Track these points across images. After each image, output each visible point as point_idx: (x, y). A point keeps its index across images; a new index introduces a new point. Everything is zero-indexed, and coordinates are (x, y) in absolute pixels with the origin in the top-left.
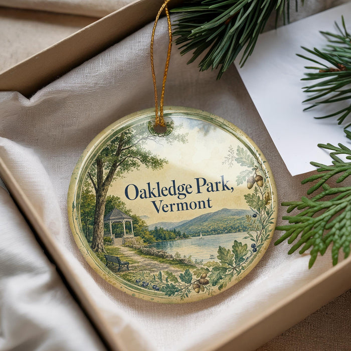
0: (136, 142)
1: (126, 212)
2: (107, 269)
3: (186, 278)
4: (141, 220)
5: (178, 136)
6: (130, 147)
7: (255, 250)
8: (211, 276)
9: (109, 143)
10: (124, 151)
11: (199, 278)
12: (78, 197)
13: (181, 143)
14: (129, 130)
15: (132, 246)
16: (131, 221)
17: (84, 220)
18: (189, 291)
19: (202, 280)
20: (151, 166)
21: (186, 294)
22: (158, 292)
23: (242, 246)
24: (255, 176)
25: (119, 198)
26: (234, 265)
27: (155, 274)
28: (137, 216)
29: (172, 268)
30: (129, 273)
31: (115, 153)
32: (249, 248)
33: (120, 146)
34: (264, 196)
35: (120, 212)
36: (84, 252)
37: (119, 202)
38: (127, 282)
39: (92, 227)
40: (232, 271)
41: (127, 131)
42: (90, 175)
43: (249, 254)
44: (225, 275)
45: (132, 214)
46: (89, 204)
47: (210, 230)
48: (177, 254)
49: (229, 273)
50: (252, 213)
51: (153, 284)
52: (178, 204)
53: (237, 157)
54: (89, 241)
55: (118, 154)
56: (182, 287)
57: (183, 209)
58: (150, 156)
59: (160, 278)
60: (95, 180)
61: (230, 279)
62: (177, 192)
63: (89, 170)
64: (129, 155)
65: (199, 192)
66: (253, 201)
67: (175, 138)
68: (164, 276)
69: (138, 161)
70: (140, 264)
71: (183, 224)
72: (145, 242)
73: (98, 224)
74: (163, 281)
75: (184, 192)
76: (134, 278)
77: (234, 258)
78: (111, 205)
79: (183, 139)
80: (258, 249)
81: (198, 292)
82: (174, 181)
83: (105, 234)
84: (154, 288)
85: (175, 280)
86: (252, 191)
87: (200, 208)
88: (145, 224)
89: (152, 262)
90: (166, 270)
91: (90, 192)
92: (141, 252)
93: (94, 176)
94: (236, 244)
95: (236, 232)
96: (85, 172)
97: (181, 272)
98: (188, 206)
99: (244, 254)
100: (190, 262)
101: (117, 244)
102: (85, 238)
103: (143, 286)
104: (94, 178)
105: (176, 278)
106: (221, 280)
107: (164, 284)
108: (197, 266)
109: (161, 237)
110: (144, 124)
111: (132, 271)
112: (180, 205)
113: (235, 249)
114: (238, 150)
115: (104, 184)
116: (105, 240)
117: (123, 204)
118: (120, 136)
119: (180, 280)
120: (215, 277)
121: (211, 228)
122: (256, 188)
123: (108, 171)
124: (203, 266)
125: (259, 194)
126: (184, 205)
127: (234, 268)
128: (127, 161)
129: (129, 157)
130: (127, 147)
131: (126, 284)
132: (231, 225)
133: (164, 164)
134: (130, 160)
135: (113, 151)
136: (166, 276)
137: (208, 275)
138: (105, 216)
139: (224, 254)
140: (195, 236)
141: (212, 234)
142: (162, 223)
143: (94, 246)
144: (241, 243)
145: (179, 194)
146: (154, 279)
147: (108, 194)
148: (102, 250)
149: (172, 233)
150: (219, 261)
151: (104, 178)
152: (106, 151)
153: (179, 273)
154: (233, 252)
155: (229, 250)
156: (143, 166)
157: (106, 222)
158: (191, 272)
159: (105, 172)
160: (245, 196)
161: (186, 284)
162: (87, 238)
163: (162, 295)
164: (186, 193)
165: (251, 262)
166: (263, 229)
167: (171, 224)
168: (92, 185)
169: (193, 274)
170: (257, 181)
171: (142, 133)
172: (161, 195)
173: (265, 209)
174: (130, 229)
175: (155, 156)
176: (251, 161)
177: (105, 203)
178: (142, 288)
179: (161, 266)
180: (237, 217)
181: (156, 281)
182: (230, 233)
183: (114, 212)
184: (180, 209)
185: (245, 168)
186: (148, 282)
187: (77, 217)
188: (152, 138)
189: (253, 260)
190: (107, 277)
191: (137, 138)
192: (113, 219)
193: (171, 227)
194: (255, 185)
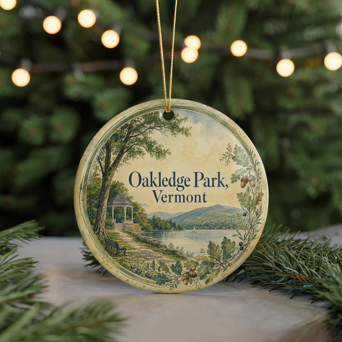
0: (144, 130)
1: (129, 199)
2: (106, 252)
3: (177, 269)
4: (141, 207)
5: (183, 128)
6: (138, 135)
7: (242, 249)
8: (200, 270)
9: (119, 129)
10: (132, 138)
11: (189, 271)
12: (86, 179)
13: (185, 136)
14: (138, 118)
15: (131, 233)
16: (132, 207)
17: (89, 202)
18: (178, 283)
19: (191, 273)
20: (155, 156)
21: (176, 285)
22: (150, 280)
23: (230, 243)
24: (248, 176)
25: (123, 184)
26: (222, 261)
27: (149, 262)
28: (138, 203)
29: (165, 258)
30: (126, 258)
31: (123, 140)
32: (237, 246)
33: (129, 133)
34: (255, 196)
35: (123, 198)
36: (87, 234)
37: (123, 188)
38: (123, 268)
39: (96, 209)
40: (219, 266)
41: (137, 119)
42: (98, 159)
43: (236, 252)
44: (212, 270)
45: (133, 201)
46: (95, 187)
47: (202, 224)
48: (171, 244)
49: (217, 268)
50: (243, 212)
51: (146, 272)
52: (176, 196)
53: (234, 155)
54: (92, 224)
55: (126, 141)
56: (173, 278)
57: (180, 201)
58: (155, 146)
59: (153, 267)
60: (103, 164)
61: (216, 274)
62: (176, 183)
63: (98, 154)
64: (136, 143)
65: (196, 186)
66: (244, 200)
67: (180, 130)
68: (157, 265)
69: (144, 150)
70: (136, 251)
71: (179, 216)
72: (142, 229)
73: (102, 208)
74: (156, 270)
75: (183, 184)
76: (130, 264)
77: (222, 254)
78: (116, 190)
79: (186, 132)
80: (244, 248)
81: (186, 284)
82: (174, 173)
83: (107, 218)
84: (147, 276)
85: (167, 270)
86: (244, 190)
87: (196, 201)
88: (144, 212)
89: (147, 249)
90: (159, 259)
91: (97, 175)
92: (138, 239)
93: (102, 160)
94: (226, 241)
95: (226, 229)
96: (94, 156)
97: (172, 263)
98: (185, 199)
99: (231, 251)
100: (181, 253)
101: (117, 228)
102: (88, 220)
103: (137, 272)
104: (102, 162)
105: (168, 268)
106: (208, 275)
107: (156, 272)
108: (188, 258)
109: (159, 226)
110: (152, 113)
111: (128, 257)
112: (178, 197)
113: (224, 246)
114: (235, 148)
115: (111, 169)
116: (106, 224)
117: (126, 190)
118: (129, 123)
119: (171, 271)
120: (203, 271)
121: (204, 222)
122: (248, 188)
123: (116, 156)
124: (193, 259)
125: (251, 194)
126: (182, 197)
127: (221, 264)
128: (134, 149)
129: (136, 144)
130: (135, 134)
131: (121, 269)
132: (222, 221)
133: (167, 155)
134: (136, 148)
135: (122, 137)
136: (159, 266)
137: (197, 268)
138: (109, 200)
139: (213, 249)
140: (188, 229)
141: (204, 228)
142: (160, 213)
143: (96, 229)
144: (229, 240)
145: (178, 185)
146: (148, 267)
147: (113, 179)
148: (103, 233)
149: (168, 224)
150: (208, 256)
151: (112, 163)
152: (116, 137)
153: (171, 264)
154: (222, 248)
155: (218, 246)
156: (148, 154)
157: (109, 206)
158: (182, 264)
159: (113, 157)
160: (238, 194)
161: (176, 275)
162: (90, 220)
163: (153, 284)
164: (184, 186)
165: (237, 260)
166: (251, 228)
167: (167, 214)
168: (100, 168)
169: (183, 266)
170: (250, 181)
171: (150, 122)
172: (162, 185)
173: (255, 210)
174: (130, 215)
175: (160, 146)
176: (246, 161)
177: (110, 188)
178: (136, 275)
179: (155, 255)
180: (228, 214)
181: (149, 269)
182: (221, 229)
183: (118, 197)
184: (178, 200)
185: (240, 167)
186: (142, 269)
187: (83, 198)
188: (158, 128)
189: (239, 258)
190: (105, 260)
191: (144, 127)
192: (116, 204)
193: (168, 218)
194: (248, 184)
